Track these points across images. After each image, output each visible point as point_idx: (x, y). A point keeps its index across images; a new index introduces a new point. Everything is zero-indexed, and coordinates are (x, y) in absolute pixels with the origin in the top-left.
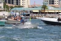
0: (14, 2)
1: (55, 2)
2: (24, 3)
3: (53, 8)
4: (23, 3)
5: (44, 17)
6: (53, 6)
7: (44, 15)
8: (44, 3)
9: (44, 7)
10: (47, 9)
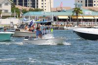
0: (28, 2)
1: (94, 3)
2: (45, 5)
3: (91, 12)
4: (42, 4)
5: (76, 26)
6: (91, 10)
7: (76, 23)
8: (76, 5)
9: (77, 11)
10: (82, 13)
